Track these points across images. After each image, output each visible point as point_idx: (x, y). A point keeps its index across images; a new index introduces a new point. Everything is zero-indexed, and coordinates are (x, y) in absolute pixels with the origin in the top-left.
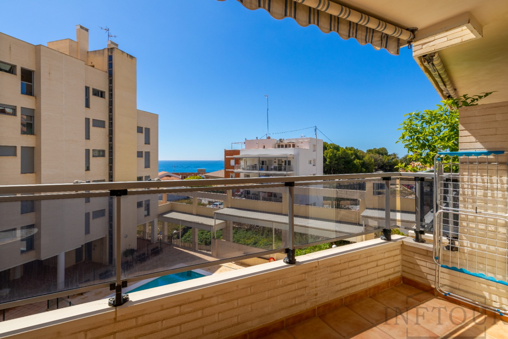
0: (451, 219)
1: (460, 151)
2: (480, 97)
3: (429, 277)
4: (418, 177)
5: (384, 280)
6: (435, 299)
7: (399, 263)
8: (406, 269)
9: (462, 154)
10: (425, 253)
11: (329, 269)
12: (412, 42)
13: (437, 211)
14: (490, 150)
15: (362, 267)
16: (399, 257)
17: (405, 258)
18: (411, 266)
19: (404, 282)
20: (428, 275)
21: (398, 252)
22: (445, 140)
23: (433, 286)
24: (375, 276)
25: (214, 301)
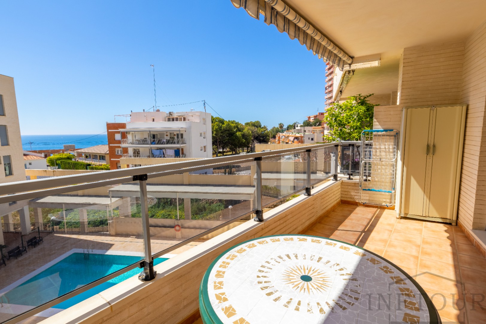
0: (367, 165)
1: (374, 130)
2: (368, 96)
3: (355, 197)
4: (351, 144)
5: (336, 202)
6: (358, 207)
7: (339, 193)
8: (343, 196)
9: (375, 131)
10: (353, 185)
11: (320, 197)
12: (351, 64)
13: (361, 162)
14: (384, 129)
15: (330, 196)
16: (340, 190)
17: (343, 189)
18: (346, 193)
19: (342, 203)
20: (355, 196)
21: (340, 187)
22: (355, 122)
23: (357, 201)
24: (333, 201)
25: (289, 217)
